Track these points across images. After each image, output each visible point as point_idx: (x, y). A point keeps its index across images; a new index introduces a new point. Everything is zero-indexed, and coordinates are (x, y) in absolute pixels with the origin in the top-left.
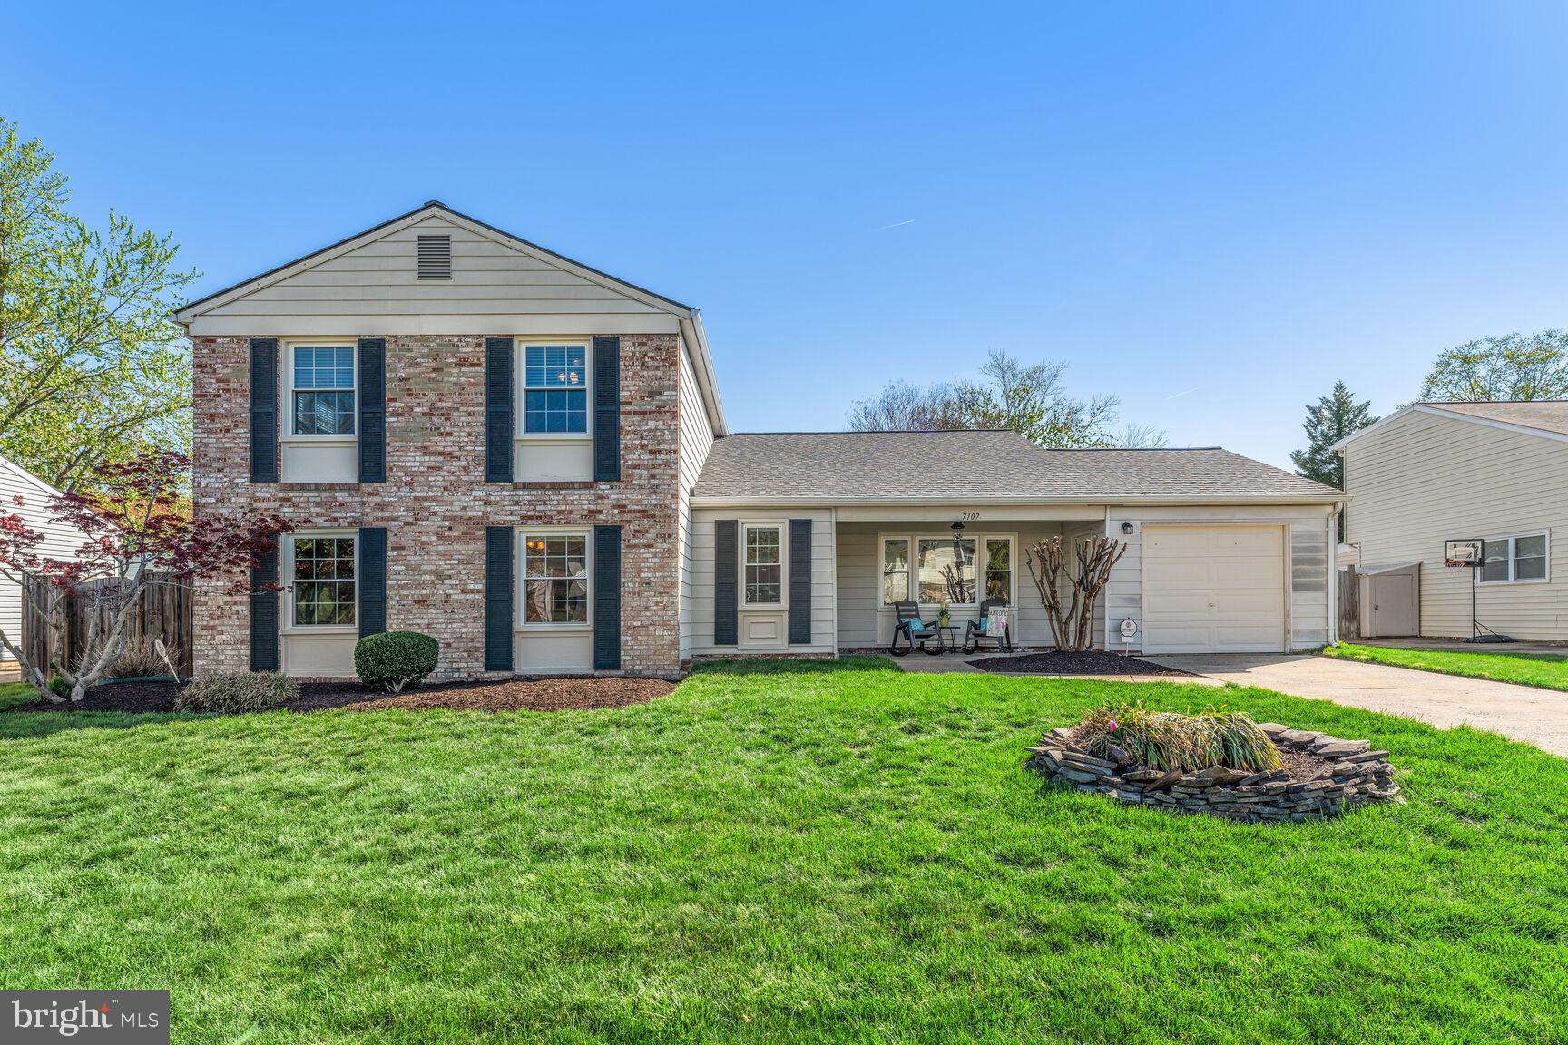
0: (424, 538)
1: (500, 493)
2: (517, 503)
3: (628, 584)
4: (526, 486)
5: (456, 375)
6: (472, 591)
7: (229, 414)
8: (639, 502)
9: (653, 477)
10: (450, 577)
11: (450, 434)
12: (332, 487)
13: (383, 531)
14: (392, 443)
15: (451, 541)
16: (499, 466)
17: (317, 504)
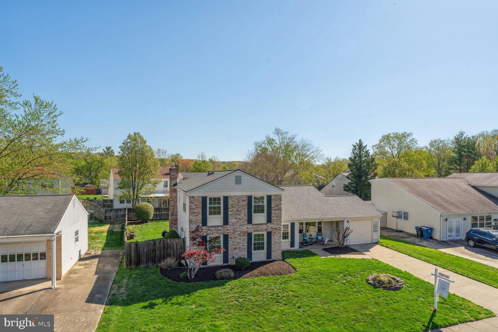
0: (236, 236)
1: (250, 226)
2: (253, 228)
3: (273, 242)
4: (255, 225)
5: (242, 203)
6: (245, 246)
7: (197, 212)
8: (275, 227)
9: (277, 222)
10: (240, 243)
11: (241, 215)
12: (218, 226)
13: (228, 235)
14: (230, 217)
15: (241, 236)
16: (250, 221)
17: (215, 230)
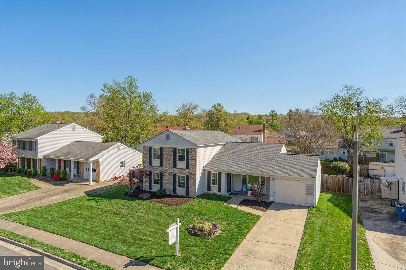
0: (167, 175)
1: (175, 169)
2: (177, 171)
3: (190, 184)
4: (178, 169)
5: (170, 153)
6: (172, 182)
7: (147, 156)
8: (191, 172)
9: (193, 169)
10: (169, 180)
11: (169, 161)
12: (157, 167)
13: (162, 173)
14: (163, 162)
15: (170, 175)
16: (175, 166)
17: (156, 169)
